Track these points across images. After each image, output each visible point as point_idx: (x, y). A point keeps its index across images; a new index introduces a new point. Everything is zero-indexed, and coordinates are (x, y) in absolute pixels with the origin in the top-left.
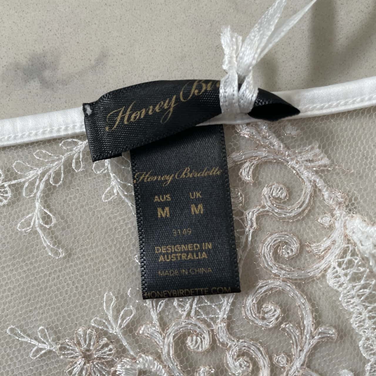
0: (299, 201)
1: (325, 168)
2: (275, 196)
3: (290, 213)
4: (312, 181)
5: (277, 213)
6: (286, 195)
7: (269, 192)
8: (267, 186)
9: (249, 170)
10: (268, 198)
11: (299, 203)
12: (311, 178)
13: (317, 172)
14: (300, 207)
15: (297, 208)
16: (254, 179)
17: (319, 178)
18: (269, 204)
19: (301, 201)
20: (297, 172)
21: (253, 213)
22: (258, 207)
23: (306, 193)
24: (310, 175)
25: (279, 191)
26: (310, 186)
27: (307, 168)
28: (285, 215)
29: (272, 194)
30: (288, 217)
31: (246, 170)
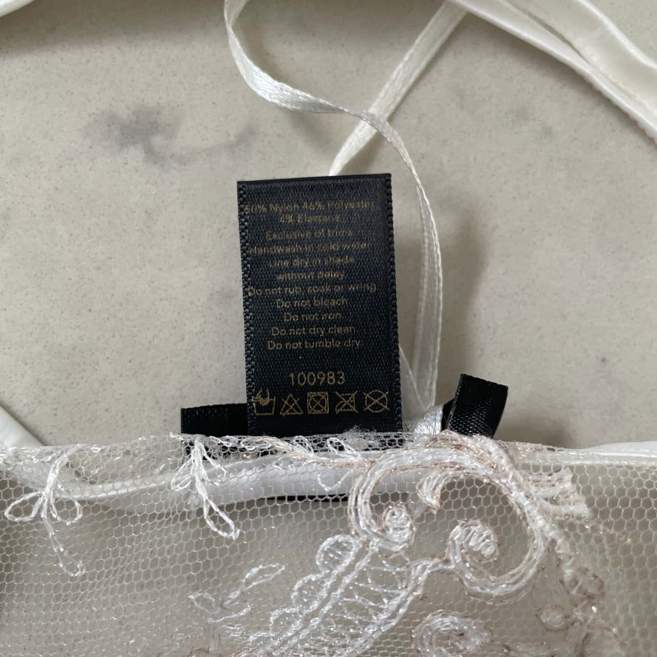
0: (515, 571)
1: (578, 522)
2: (472, 547)
3: (491, 588)
4: (549, 539)
5: (467, 580)
6: (495, 551)
7: (463, 537)
8: (463, 524)
9: (437, 485)
10: (458, 548)
11: (514, 575)
12: (548, 533)
13: (561, 525)
14: (515, 583)
15: (508, 584)
16: (441, 504)
17: (564, 537)
18: (458, 559)
19: (518, 573)
20: (524, 514)
21: (424, 568)
22: (436, 560)
23: (532, 561)
24: (548, 527)
25: (483, 541)
26: (543, 549)
27: (544, 512)
28: (482, 589)
29: (468, 542)
30: (486, 594)
31: (430, 483)
